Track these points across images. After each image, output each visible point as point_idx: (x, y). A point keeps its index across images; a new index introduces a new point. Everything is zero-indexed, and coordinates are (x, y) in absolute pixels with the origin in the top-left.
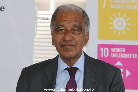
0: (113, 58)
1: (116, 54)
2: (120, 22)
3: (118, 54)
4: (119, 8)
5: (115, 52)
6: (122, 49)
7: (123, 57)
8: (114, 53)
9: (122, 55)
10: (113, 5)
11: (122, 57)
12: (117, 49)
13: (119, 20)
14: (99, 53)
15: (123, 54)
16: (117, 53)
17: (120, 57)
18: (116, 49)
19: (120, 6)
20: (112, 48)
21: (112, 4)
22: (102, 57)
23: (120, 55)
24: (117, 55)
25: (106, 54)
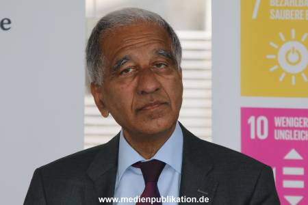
0: (279, 140)
1: (287, 131)
2: (293, 53)
3: (291, 132)
4: (292, 18)
5: (283, 126)
6: (300, 119)
7: (303, 139)
8: (282, 128)
9: (300, 133)
10: (278, 11)
11: (300, 137)
12: (287, 119)
13: (293, 48)
14: (245, 128)
15: (302, 131)
16: (289, 128)
17: (295, 139)
18: (285, 120)
19: (294, 13)
20: (275, 118)
21: (275, 8)
22: (253, 140)
23: (297, 133)
24: (287, 133)
25: (262, 133)
